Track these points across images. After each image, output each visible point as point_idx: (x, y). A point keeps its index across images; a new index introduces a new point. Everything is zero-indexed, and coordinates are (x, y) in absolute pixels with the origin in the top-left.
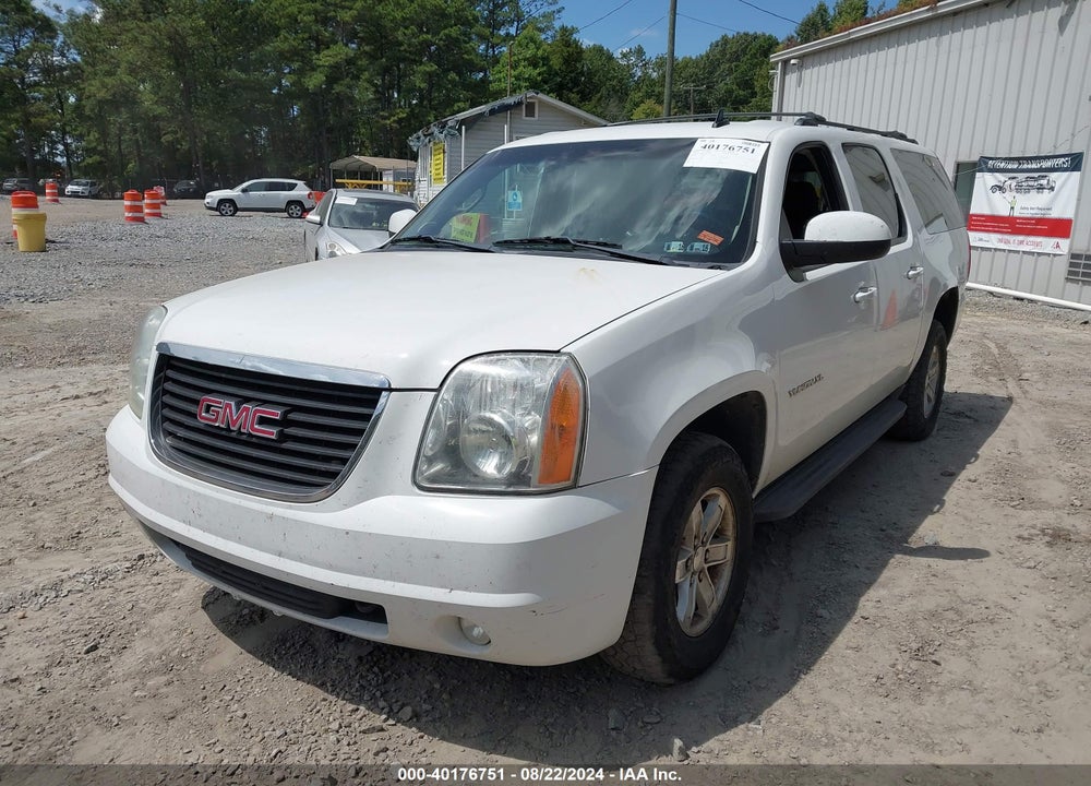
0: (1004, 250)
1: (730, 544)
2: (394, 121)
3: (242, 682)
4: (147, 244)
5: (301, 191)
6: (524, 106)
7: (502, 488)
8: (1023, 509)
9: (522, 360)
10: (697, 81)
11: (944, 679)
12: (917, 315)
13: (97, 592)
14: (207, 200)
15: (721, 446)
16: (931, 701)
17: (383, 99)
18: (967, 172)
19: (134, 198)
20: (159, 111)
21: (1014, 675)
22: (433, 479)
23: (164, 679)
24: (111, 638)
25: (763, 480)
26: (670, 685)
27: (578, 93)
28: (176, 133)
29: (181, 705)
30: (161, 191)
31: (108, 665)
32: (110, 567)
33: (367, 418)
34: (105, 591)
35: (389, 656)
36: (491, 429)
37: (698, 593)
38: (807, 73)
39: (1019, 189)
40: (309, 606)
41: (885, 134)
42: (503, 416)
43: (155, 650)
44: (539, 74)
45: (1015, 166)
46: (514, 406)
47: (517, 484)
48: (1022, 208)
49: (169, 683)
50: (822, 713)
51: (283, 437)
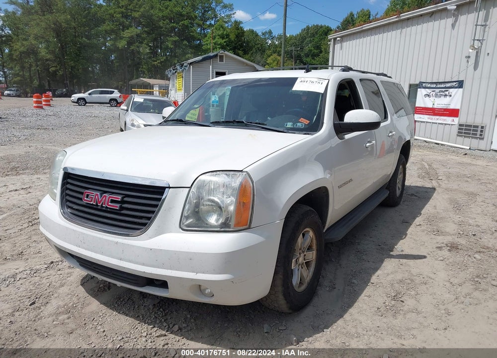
0: (430, 123)
1: (315, 252)
2: (158, 63)
3: (102, 317)
4: (45, 119)
5: (116, 94)
6: (219, 57)
7: (218, 229)
8: (439, 235)
9: (226, 174)
10: (296, 46)
11: (406, 308)
12: (393, 152)
13: (33, 279)
14: (72, 98)
15: (310, 210)
16: (400, 317)
17: (154, 53)
18: (414, 88)
19: (37, 97)
20: (49, 57)
21: (435, 306)
22: (188, 226)
23: (66, 316)
24: (41, 299)
25: (328, 225)
26: (290, 313)
27: (242, 51)
28: (56, 67)
29: (75, 327)
30: (50, 94)
31: (40, 310)
32: (38, 267)
33: (159, 200)
34: (36, 278)
35: (167, 304)
36: (213, 204)
37: (301, 274)
38: (344, 44)
39: (436, 96)
40: (134, 282)
41: (378, 74)
42: (219, 198)
43: (61, 303)
44: (225, 42)
45: (435, 86)
46: (223, 194)
47: (225, 227)
48: (438, 104)
49: (69, 318)
50: (354, 324)
51: (122, 208)
